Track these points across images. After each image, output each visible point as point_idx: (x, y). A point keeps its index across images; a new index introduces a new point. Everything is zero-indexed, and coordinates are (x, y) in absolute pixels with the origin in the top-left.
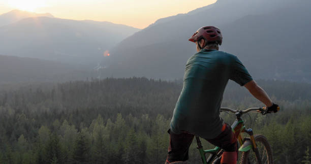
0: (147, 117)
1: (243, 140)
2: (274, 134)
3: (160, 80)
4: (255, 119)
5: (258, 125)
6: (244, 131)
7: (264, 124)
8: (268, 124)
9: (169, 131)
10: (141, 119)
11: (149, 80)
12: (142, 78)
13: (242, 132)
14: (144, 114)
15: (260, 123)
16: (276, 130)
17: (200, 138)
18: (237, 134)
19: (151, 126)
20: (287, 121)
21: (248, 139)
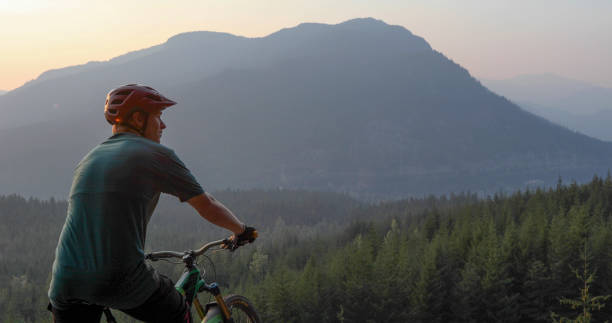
0: (24, 282)
1: (204, 308)
2: (283, 289)
3: (52, 200)
4: (248, 265)
5: (254, 277)
6: (203, 288)
7: (265, 273)
8: (271, 272)
9: (50, 307)
10: (10, 288)
11: (27, 199)
12: (10, 197)
13: (200, 291)
14: (16, 275)
15: (258, 270)
16: (286, 282)
17: (112, 310)
18: (191, 296)
19: (34, 300)
20: (305, 263)
21: (214, 305)
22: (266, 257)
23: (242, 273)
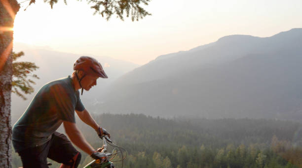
4: (255, 160)
5: (258, 166)
7: (264, 165)
10: (137, 157)
11: (147, 116)
12: (140, 115)
14: (140, 152)
15: (260, 163)
19: (147, 164)
20: (287, 162)
22: (266, 156)
23: (251, 164)
